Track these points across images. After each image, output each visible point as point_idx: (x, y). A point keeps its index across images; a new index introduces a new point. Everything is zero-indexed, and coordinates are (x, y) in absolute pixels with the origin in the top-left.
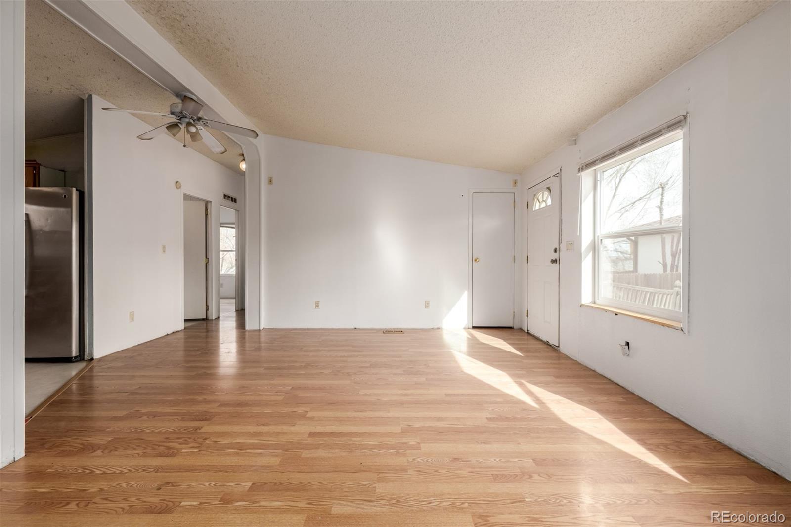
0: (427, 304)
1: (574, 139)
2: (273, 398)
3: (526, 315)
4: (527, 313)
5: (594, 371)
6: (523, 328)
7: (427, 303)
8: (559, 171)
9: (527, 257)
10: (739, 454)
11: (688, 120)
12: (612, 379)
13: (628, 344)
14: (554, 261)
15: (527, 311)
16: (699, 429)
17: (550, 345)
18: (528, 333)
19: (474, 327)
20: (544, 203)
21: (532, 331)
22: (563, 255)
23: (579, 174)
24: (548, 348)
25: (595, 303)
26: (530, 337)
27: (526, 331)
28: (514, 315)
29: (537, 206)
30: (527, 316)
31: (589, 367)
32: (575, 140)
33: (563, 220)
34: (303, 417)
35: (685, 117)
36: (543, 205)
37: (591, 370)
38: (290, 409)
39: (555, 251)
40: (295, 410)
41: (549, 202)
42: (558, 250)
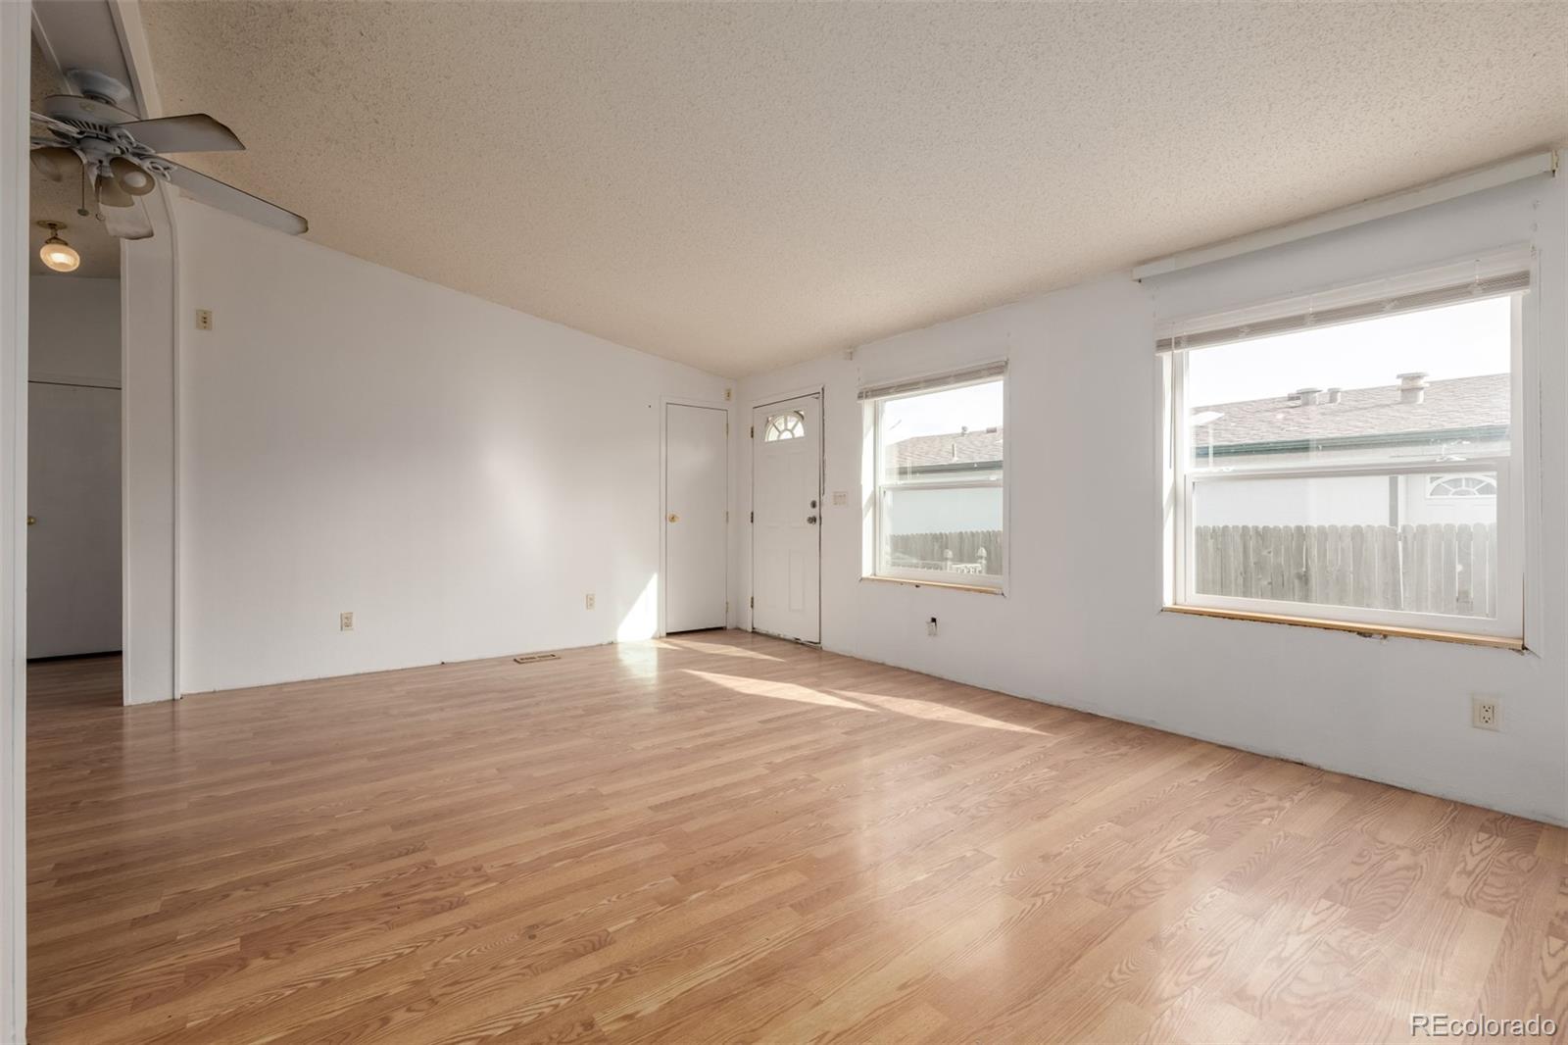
0: (590, 601)
1: (849, 351)
3: (750, 605)
4: (752, 602)
5: (883, 664)
6: (743, 627)
7: (591, 599)
8: (821, 391)
9: (752, 514)
10: (1059, 707)
11: (1009, 366)
12: (911, 668)
13: (934, 620)
14: (812, 520)
15: (752, 599)
16: (1020, 696)
17: (802, 644)
18: (754, 632)
19: (669, 634)
20: (788, 432)
21: (762, 628)
22: (828, 511)
23: (859, 402)
24: (799, 648)
25: (875, 575)
26: (758, 638)
27: (750, 630)
28: (727, 608)
29: (772, 436)
30: (752, 606)
31: (873, 660)
32: (851, 353)
33: (827, 463)
35: (1006, 363)
36: (786, 435)
37: (877, 664)
39: (814, 505)
41: (799, 431)
42: (818, 504)
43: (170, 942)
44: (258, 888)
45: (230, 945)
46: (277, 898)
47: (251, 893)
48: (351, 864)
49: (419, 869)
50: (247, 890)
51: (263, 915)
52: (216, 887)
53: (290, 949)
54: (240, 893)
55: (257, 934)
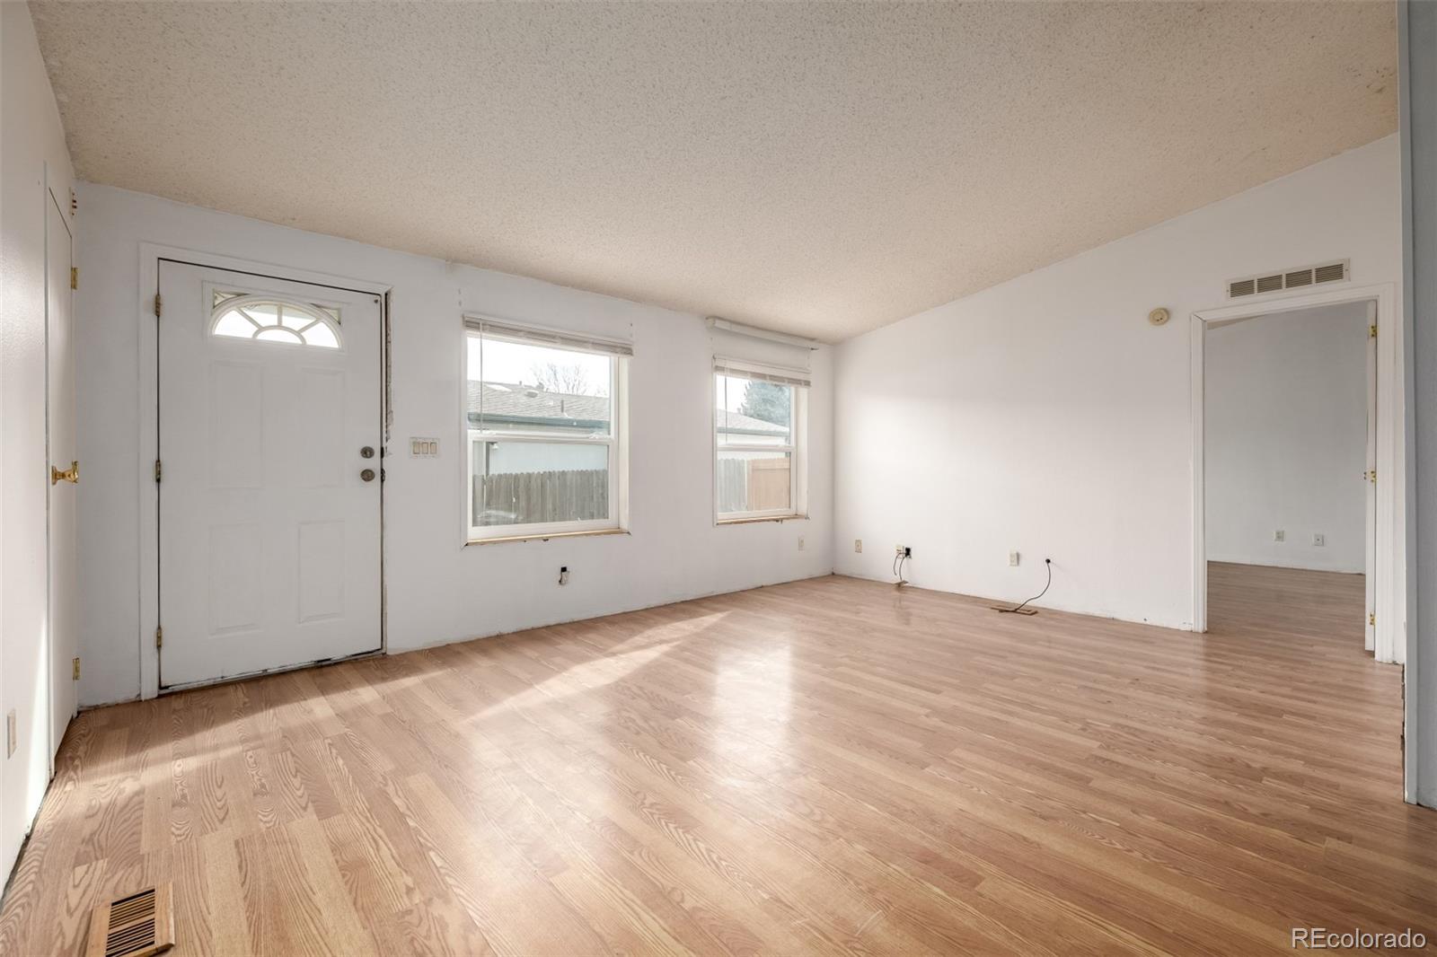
2: (973, 758)
4: (159, 638)
9: (159, 466)
15: (160, 630)
20: (285, 332)
27: (154, 695)
30: (157, 648)
34: (936, 711)
38: (951, 728)
39: (365, 453)
40: (943, 724)
42: (376, 452)
43: (1314, 808)
44: (1236, 806)
45: (1268, 782)
46: (1223, 790)
47: (1242, 805)
48: (1153, 778)
49: (1114, 749)
50: (1246, 809)
51: (1240, 786)
52: (1272, 827)
53: (1232, 760)
54: (1251, 810)
55: (1249, 778)
